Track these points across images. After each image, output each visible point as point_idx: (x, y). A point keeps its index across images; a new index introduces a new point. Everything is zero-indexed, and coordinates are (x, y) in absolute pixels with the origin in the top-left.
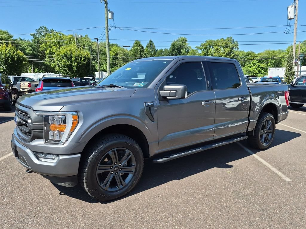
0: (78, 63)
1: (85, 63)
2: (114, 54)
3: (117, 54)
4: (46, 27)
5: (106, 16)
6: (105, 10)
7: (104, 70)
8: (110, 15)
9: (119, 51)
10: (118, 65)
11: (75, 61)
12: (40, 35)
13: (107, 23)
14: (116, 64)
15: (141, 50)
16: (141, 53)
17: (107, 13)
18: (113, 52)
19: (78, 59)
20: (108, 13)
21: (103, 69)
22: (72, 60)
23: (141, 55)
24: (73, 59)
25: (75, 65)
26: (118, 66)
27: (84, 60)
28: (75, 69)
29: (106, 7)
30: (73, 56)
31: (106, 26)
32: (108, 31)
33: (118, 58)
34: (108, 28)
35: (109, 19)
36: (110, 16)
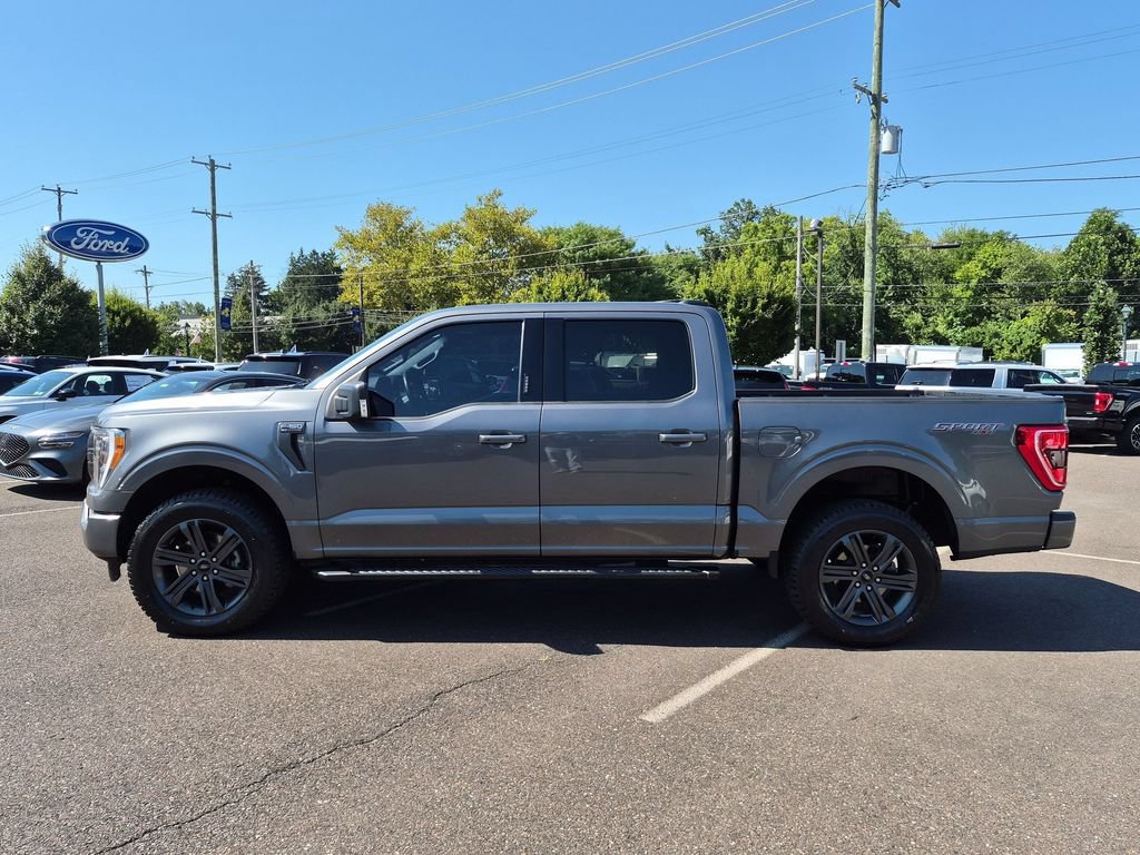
0: (744, 318)
1: (769, 316)
2: (984, 274)
3: (998, 273)
4: (750, 203)
5: (871, 145)
6: (872, 123)
7: (938, 334)
8: (886, 138)
9: (1005, 260)
10: (998, 315)
11: (735, 313)
12: (732, 230)
13: (873, 169)
14: (991, 313)
15: (1118, 244)
16: (1111, 263)
17: (878, 135)
18: (980, 265)
19: (746, 304)
20: (882, 132)
21: (934, 331)
22: (725, 308)
23: (1115, 268)
24: (730, 306)
25: (734, 324)
26: (996, 319)
27: (765, 307)
28: (732, 337)
29: (877, 116)
30: (732, 296)
31: (870, 181)
32: (875, 199)
33: (999, 289)
34: (876, 188)
35: (885, 153)
36: (886, 145)
